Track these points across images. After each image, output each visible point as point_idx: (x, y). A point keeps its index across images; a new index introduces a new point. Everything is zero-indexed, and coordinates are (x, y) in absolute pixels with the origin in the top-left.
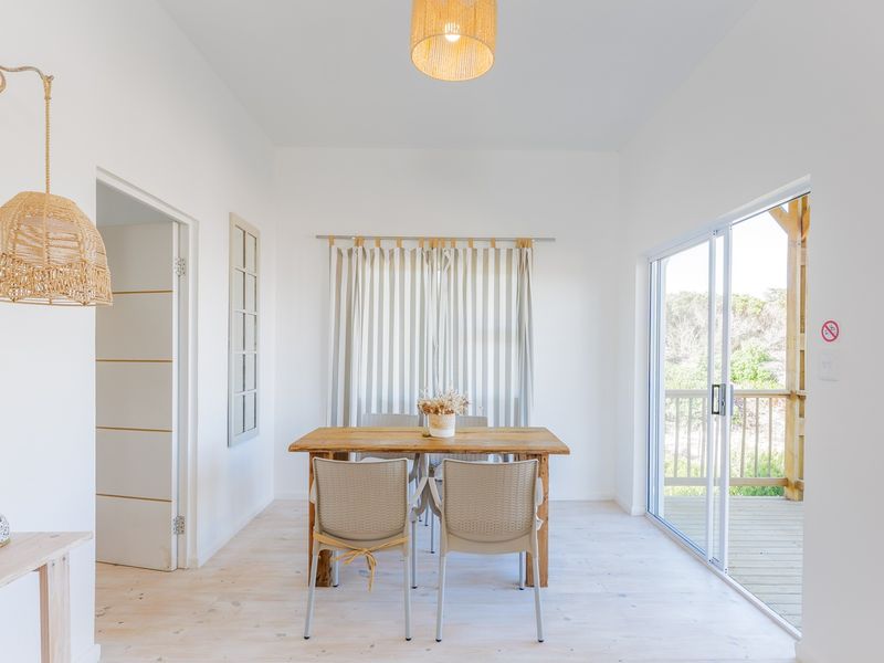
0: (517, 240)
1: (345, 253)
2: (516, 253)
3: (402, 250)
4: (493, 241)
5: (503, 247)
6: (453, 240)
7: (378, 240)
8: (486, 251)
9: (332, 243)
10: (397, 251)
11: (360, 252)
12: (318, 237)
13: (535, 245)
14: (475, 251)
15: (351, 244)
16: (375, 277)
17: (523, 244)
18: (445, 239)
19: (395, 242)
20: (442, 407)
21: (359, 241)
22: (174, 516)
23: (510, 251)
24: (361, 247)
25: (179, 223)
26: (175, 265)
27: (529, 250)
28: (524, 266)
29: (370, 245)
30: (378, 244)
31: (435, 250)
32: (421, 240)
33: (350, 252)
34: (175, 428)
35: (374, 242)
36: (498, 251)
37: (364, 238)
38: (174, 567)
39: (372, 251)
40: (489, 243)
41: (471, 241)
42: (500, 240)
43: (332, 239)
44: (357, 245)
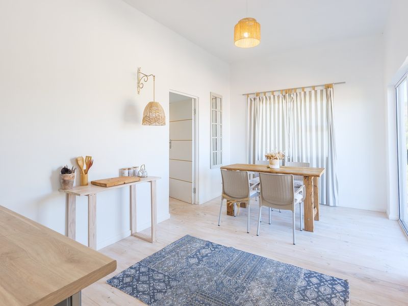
0: (325, 85)
1: (253, 99)
2: (324, 91)
3: (274, 96)
4: (314, 87)
5: (318, 89)
6: (295, 89)
7: (265, 93)
8: (310, 92)
9: (248, 97)
10: (272, 96)
11: (258, 99)
12: (243, 95)
13: (334, 86)
14: (305, 93)
15: (255, 96)
16: (264, 108)
17: (328, 87)
18: (292, 89)
19: (271, 93)
20: (272, 156)
21: (258, 94)
22: (193, 187)
23: (322, 91)
24: (258, 97)
25: (194, 99)
26: (193, 112)
27: (332, 89)
28: (328, 97)
29: (262, 95)
30: (265, 95)
31: (287, 94)
32: (282, 91)
33: (255, 99)
34: (193, 161)
35: (263, 94)
36: (316, 92)
37: (259, 93)
38: (193, 203)
39: (262, 98)
40: (312, 88)
41: (303, 88)
42: (317, 86)
43: (248, 95)
44: (257, 96)
